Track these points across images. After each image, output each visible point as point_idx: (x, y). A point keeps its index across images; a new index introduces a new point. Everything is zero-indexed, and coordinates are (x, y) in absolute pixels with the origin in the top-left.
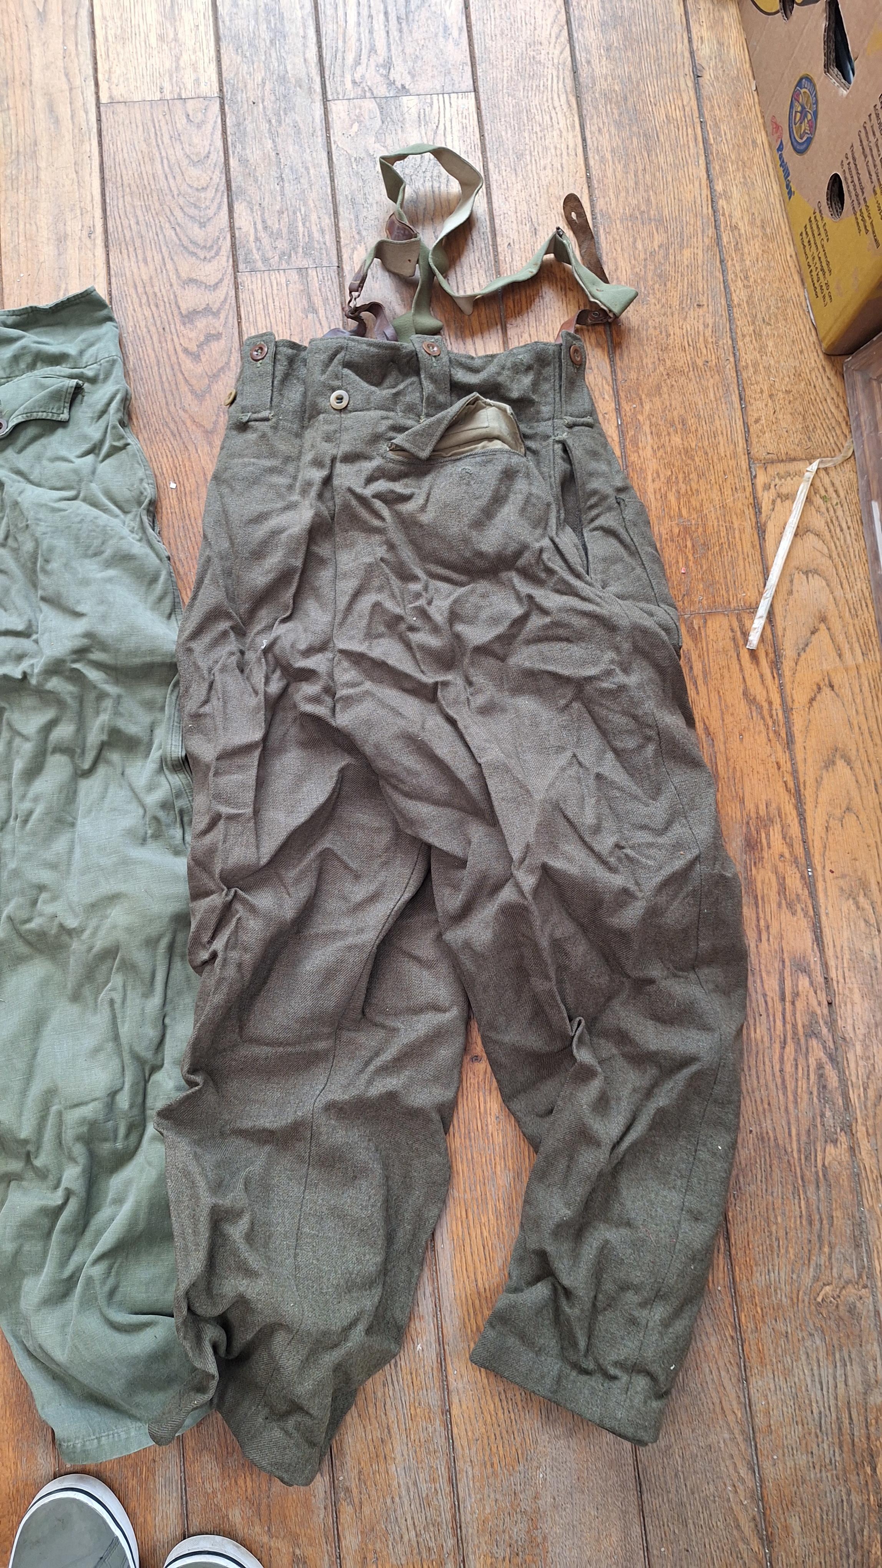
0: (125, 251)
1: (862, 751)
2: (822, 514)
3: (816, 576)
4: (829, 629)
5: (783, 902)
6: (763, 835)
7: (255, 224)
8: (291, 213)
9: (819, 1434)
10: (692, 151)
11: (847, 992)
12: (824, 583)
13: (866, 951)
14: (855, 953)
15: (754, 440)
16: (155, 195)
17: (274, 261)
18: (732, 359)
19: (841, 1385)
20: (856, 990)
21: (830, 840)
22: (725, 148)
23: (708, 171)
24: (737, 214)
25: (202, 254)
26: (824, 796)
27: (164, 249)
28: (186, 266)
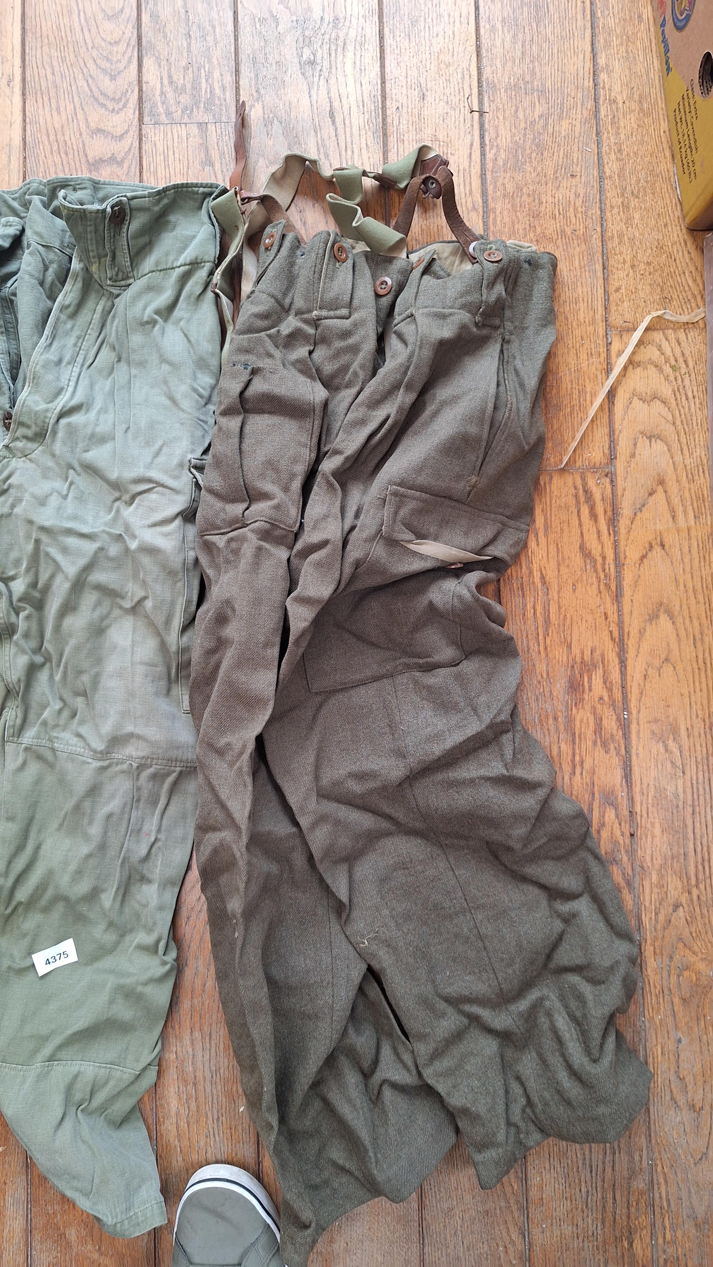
0: (40, 100)
1: (685, 607)
2: (670, 382)
3: (658, 441)
4: (666, 492)
5: (599, 740)
6: (586, 679)
7: (162, 78)
8: (195, 70)
9: (585, 1210)
10: (579, 23)
11: (649, 825)
12: (666, 448)
13: (670, 789)
14: (660, 792)
15: (613, 308)
16: (71, 47)
17: (177, 115)
18: (599, 229)
19: (609, 1170)
20: (657, 825)
21: (647, 687)
22: (611, 22)
23: (592, 44)
24: (617, 88)
25: (110, 105)
26: (645, 647)
27: (76, 99)
28: (95, 116)
